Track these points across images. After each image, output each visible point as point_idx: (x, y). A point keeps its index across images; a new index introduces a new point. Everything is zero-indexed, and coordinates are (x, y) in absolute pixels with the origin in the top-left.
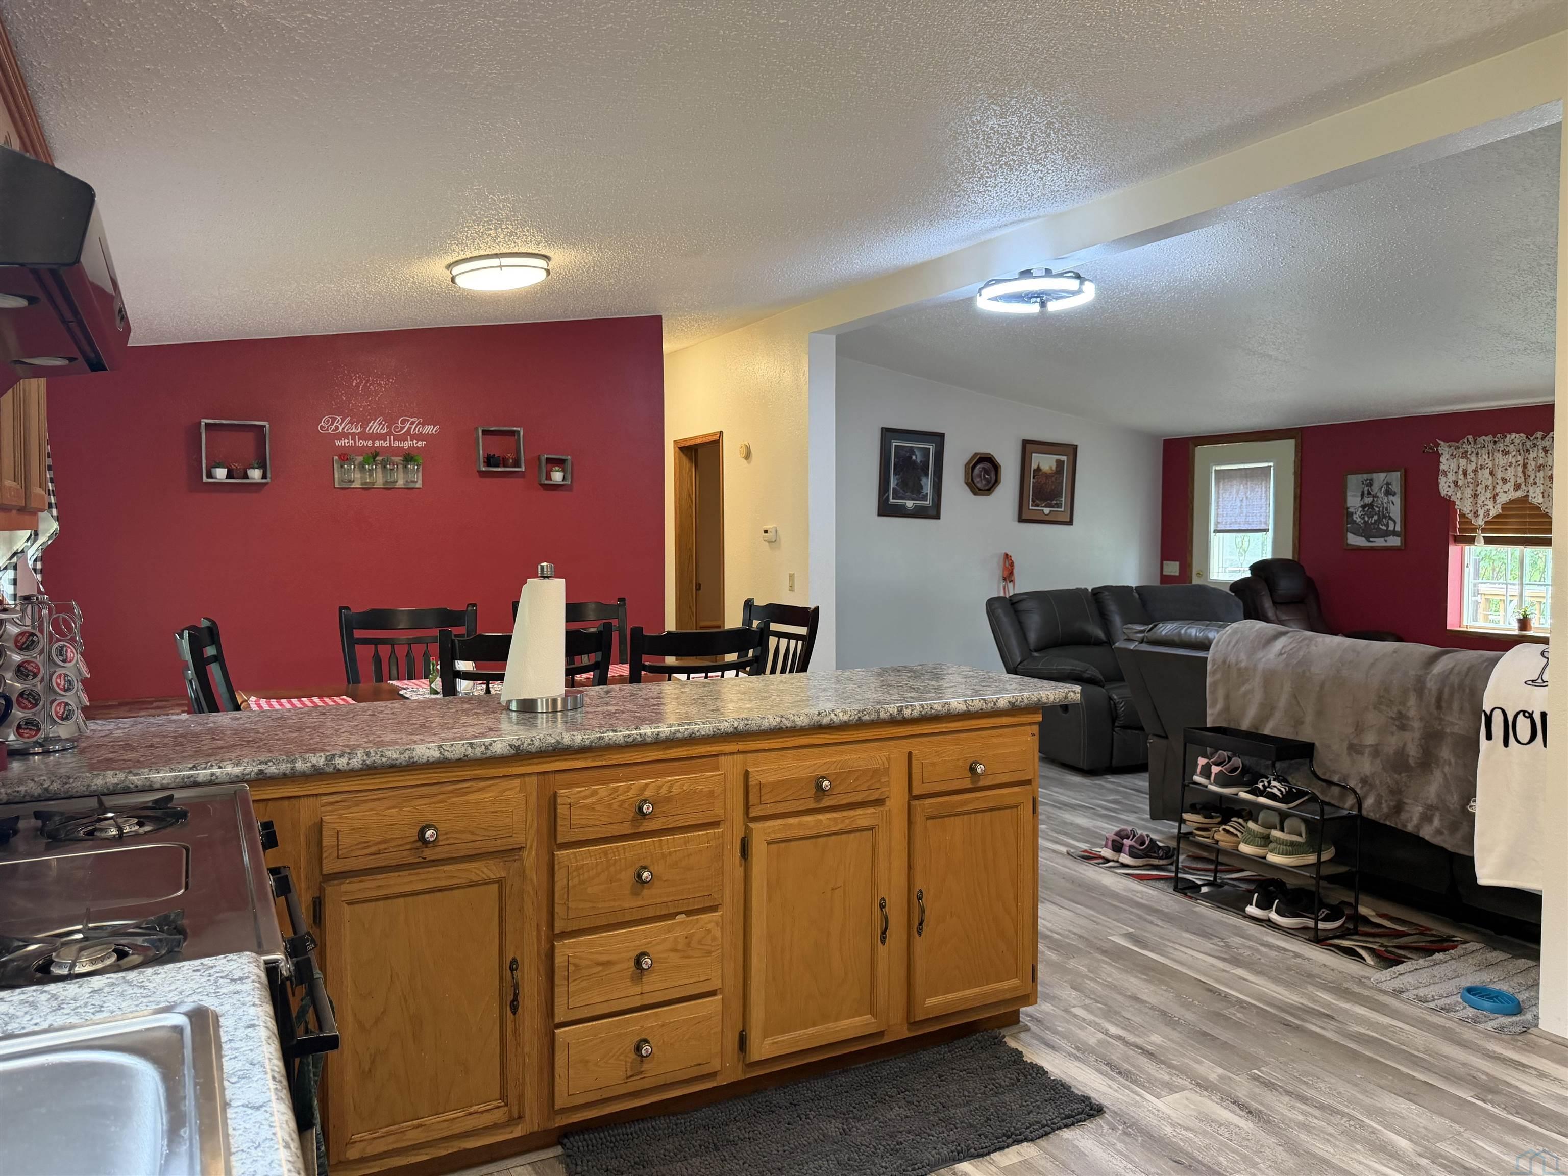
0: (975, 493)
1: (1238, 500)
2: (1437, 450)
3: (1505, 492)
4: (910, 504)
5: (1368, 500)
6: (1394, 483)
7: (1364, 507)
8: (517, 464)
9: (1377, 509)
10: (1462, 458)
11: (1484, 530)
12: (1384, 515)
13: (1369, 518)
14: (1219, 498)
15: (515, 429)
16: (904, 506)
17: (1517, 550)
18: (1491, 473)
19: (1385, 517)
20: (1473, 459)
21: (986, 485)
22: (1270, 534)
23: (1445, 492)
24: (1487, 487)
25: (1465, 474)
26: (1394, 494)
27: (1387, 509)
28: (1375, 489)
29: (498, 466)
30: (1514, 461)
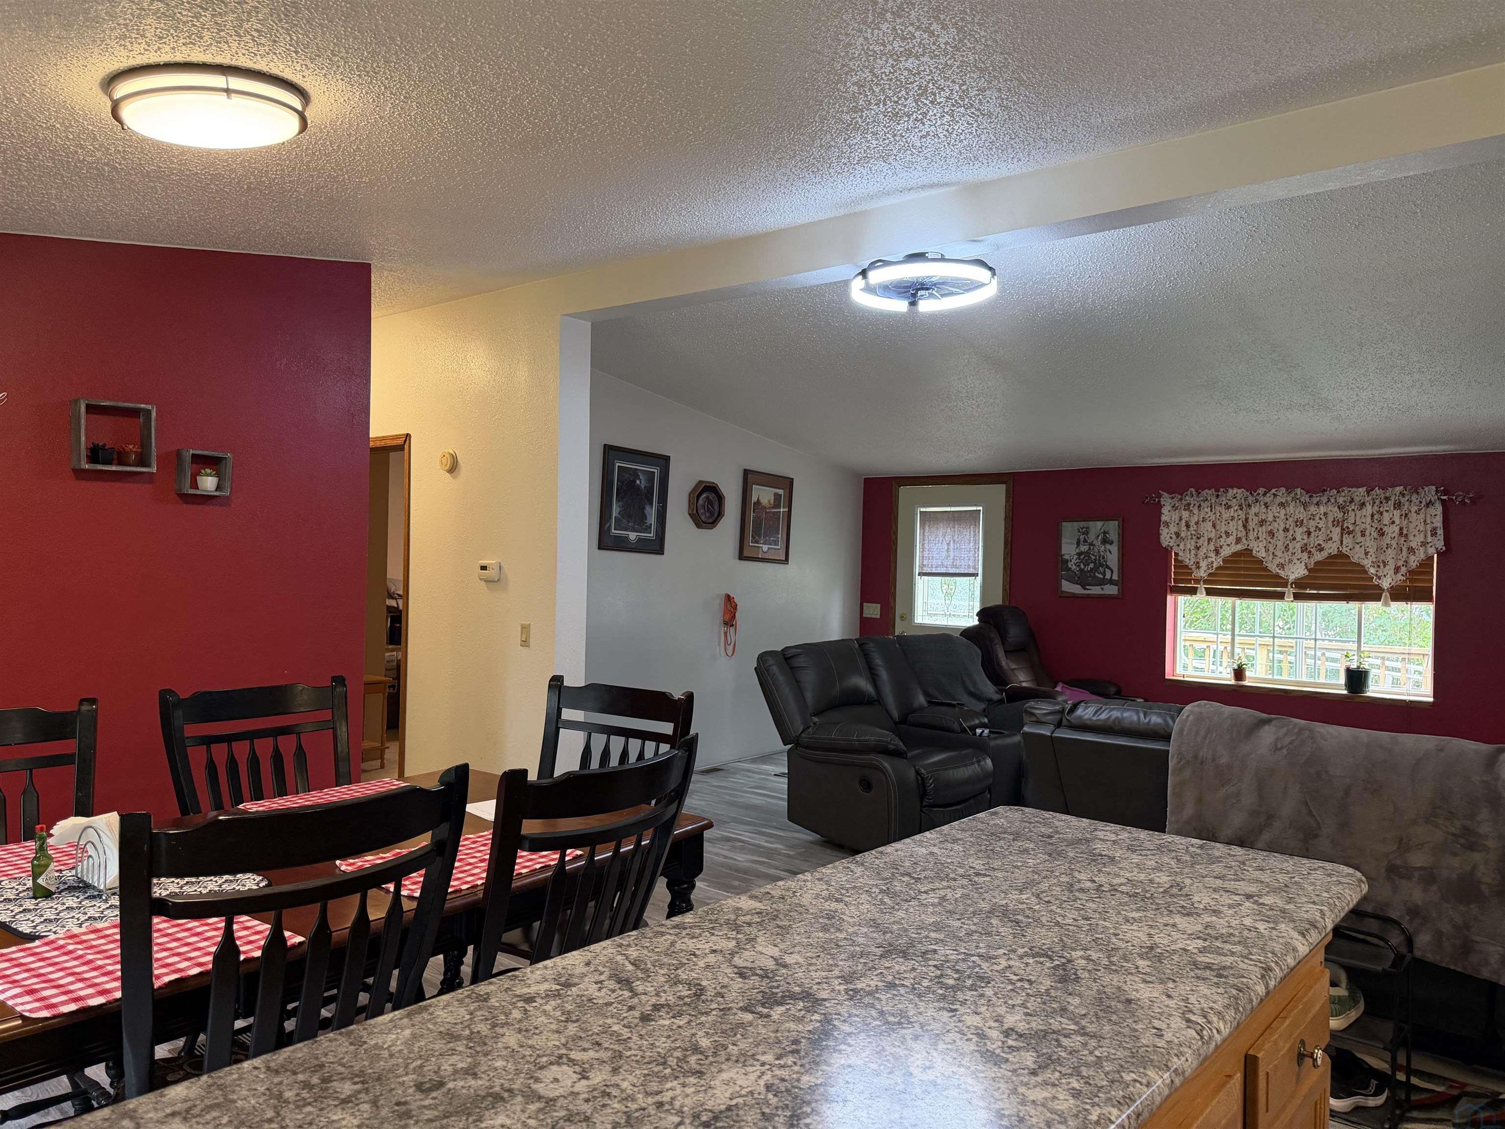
0: (699, 526)
1: (945, 543)
2: (1159, 501)
3: (1228, 545)
4: (633, 536)
5: (1084, 548)
6: (1111, 532)
7: (1079, 554)
8: (143, 461)
9: (1093, 557)
10: (1185, 510)
11: (1206, 582)
12: (1101, 564)
13: (1085, 566)
14: (924, 540)
15: (143, 406)
16: (627, 538)
17: (1230, 600)
18: (1214, 526)
19: (1101, 565)
20: (1196, 511)
21: (709, 517)
22: (979, 579)
23: (1167, 543)
24: (1210, 540)
25: (1188, 526)
26: (1111, 543)
27: (1103, 558)
28: (1091, 537)
29: (110, 463)
30: (1236, 515)
